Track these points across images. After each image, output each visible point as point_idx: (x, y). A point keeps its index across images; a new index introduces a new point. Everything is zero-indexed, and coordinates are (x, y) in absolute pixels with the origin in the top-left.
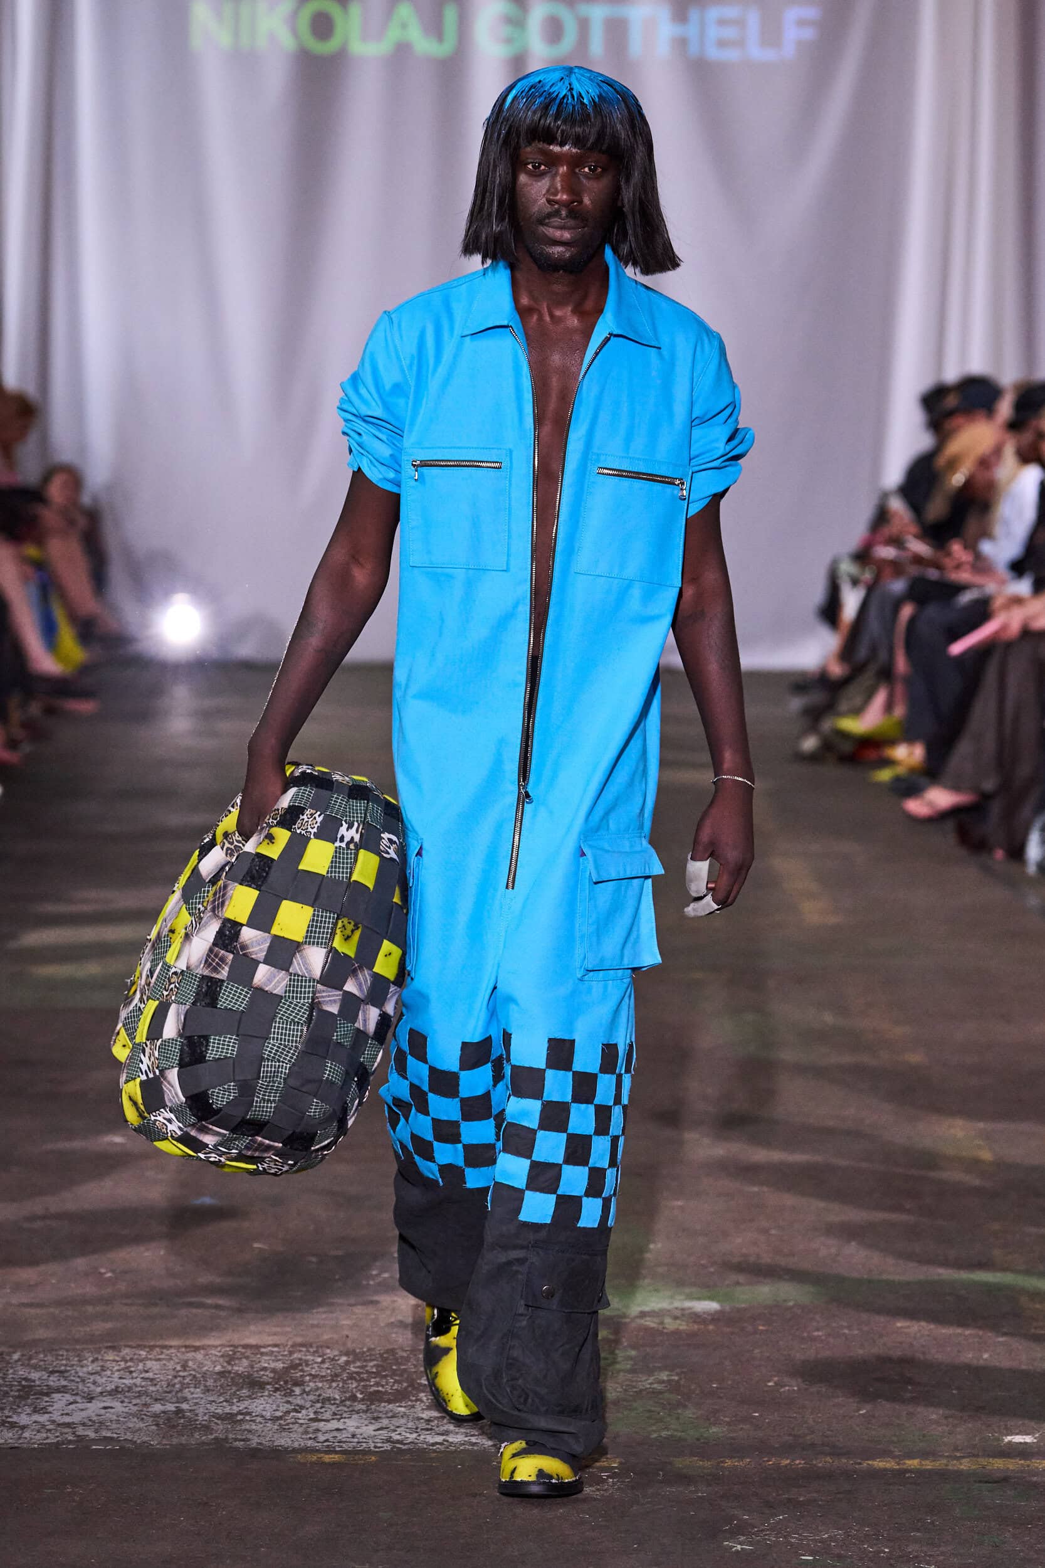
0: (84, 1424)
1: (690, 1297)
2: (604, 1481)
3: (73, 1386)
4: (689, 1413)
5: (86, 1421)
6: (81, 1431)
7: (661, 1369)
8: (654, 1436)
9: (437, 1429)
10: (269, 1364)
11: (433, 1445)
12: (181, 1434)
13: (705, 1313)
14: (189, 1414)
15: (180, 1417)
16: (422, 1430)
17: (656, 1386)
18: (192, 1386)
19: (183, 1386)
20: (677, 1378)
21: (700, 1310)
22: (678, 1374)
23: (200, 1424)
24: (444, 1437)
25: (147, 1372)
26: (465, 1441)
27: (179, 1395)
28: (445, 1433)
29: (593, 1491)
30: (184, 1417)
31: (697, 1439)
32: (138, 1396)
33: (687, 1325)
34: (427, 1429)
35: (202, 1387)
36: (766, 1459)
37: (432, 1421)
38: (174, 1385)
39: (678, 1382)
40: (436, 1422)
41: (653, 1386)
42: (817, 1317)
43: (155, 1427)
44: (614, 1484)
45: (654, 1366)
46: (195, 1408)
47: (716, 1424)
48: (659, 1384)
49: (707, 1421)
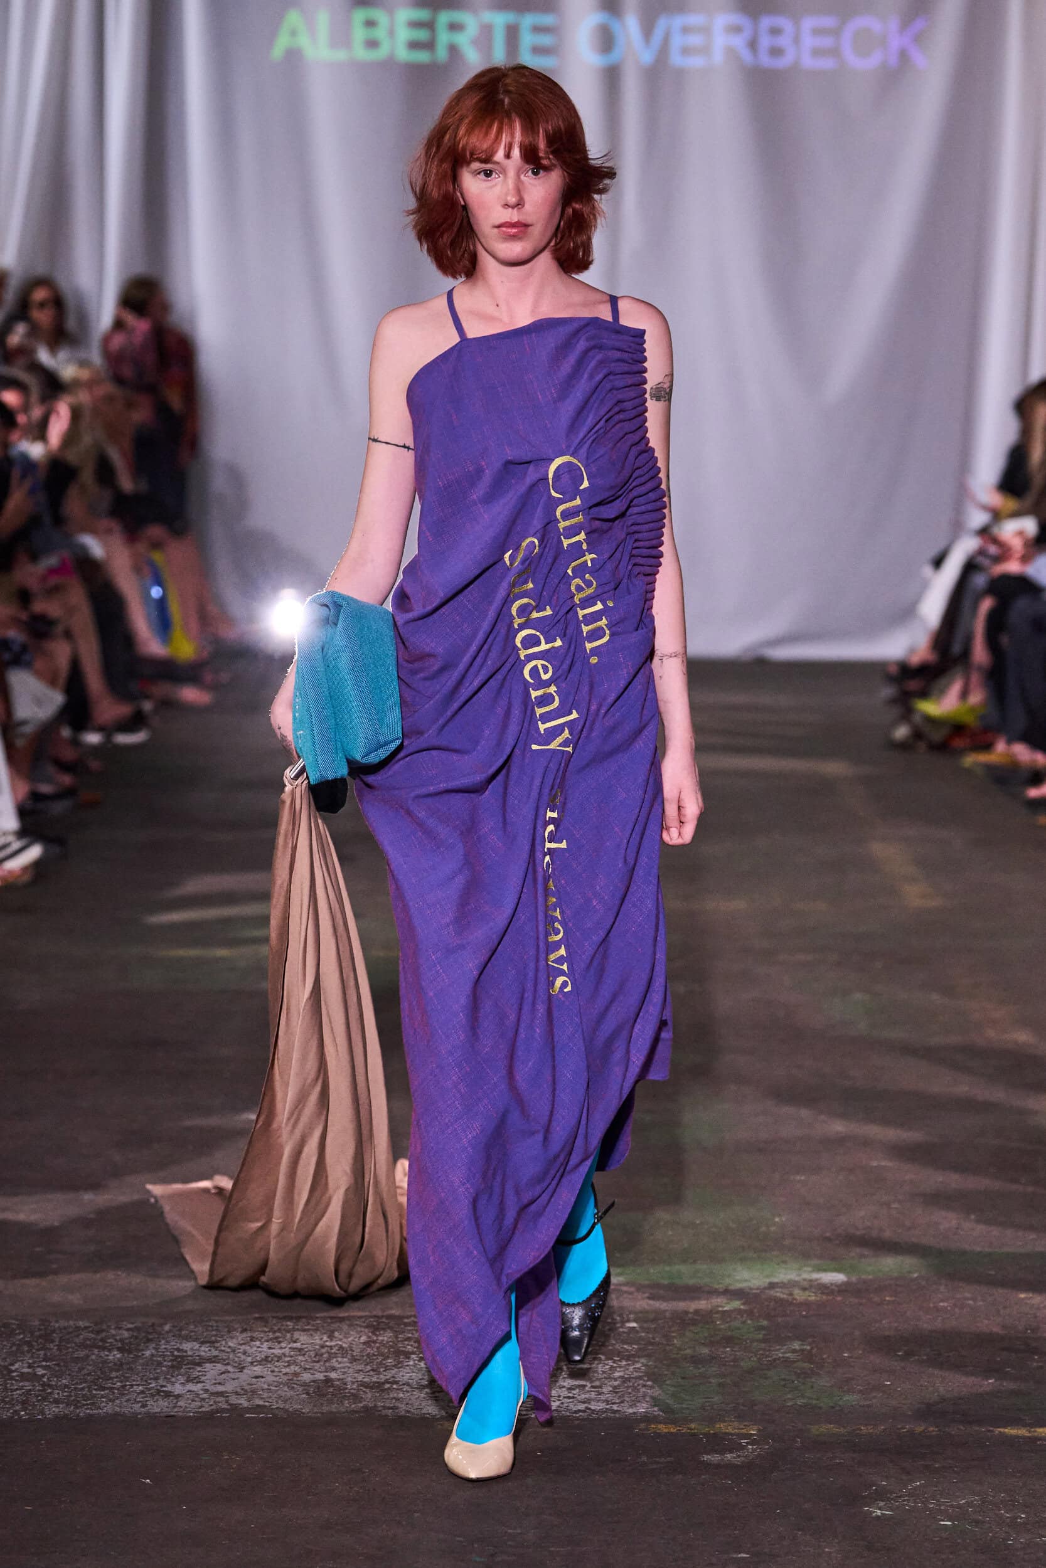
0: (236, 1393)
1: (817, 1269)
2: (743, 1448)
3: (224, 1356)
4: (823, 1381)
5: (238, 1390)
6: (234, 1400)
7: (790, 1339)
8: (790, 1404)
9: (579, 1397)
10: (412, 1334)
11: (576, 1412)
12: (330, 1402)
13: (832, 1284)
14: (338, 1383)
15: (329, 1386)
16: (565, 1397)
17: (788, 1355)
18: (339, 1355)
19: (332, 1356)
20: (808, 1348)
21: (827, 1281)
22: (810, 1344)
23: (349, 1392)
24: (586, 1405)
25: (295, 1342)
26: (607, 1409)
27: (327, 1364)
28: (588, 1401)
29: (734, 1458)
30: (332, 1386)
31: (833, 1407)
32: (288, 1366)
33: (816, 1296)
34: (569, 1398)
35: (349, 1357)
36: (899, 1427)
37: (574, 1389)
38: (322, 1355)
39: (810, 1351)
40: (577, 1390)
41: (786, 1355)
42: (942, 1289)
43: (305, 1396)
44: (754, 1450)
45: (785, 1336)
46: (343, 1376)
47: (850, 1392)
48: (792, 1354)
49: (841, 1390)
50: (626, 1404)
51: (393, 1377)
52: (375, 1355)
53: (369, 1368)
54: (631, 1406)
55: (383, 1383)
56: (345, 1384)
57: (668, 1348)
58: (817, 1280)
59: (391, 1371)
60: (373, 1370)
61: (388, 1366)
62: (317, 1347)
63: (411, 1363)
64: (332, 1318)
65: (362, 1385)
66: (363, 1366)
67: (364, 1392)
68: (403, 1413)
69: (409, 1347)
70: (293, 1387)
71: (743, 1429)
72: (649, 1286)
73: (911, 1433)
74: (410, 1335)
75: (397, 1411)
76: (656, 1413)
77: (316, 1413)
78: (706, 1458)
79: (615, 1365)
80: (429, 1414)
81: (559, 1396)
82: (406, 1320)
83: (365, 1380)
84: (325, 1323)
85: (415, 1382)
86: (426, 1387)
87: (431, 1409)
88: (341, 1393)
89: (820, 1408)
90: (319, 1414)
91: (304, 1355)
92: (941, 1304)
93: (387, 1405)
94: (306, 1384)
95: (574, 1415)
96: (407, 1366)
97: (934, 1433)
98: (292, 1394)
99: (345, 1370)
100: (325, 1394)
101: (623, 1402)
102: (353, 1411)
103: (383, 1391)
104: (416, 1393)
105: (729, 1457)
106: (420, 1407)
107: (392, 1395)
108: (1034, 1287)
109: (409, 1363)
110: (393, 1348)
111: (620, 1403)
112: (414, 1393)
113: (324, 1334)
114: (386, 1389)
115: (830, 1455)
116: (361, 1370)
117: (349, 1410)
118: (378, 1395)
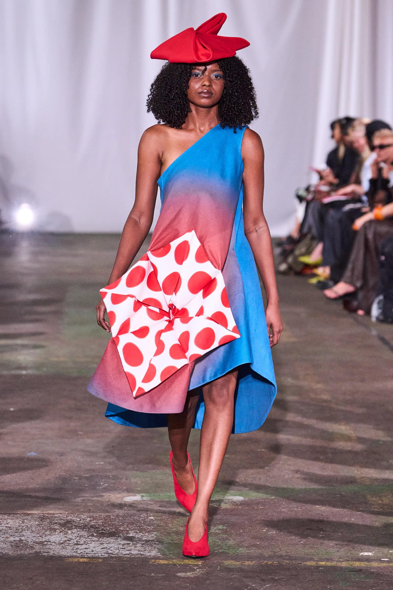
1: (232, 495)
2: (195, 570)
4: (231, 542)
7: (219, 524)
8: (216, 551)
9: (127, 548)
10: (58, 521)
12: (21, 550)
13: (237, 501)
14: (25, 541)
15: (21, 543)
16: (121, 548)
17: (217, 531)
18: (26, 530)
19: (23, 530)
22: (226, 526)
23: (29, 546)
24: (130, 552)
25: (8, 524)
26: (138, 553)
27: (21, 534)
28: (130, 550)
29: (191, 574)
30: (23, 543)
31: (234, 553)
32: (4, 534)
33: (230, 506)
34: (123, 548)
35: (30, 530)
36: (262, 561)
37: (125, 545)
38: (19, 530)
39: (226, 529)
40: (126, 545)
41: (216, 531)
42: (284, 503)
43: (10, 547)
44: (199, 571)
45: (216, 523)
46: (27, 539)
47: (242, 547)
48: (218, 531)
49: (238, 546)
50: (147, 551)
51: (48, 539)
52: (41, 530)
53: (38, 535)
54: (149, 552)
55: (44, 542)
56: (28, 542)
57: (166, 528)
58: (231, 499)
59: (48, 537)
60: (40, 536)
61: (46, 534)
62: (17, 526)
63: (57, 533)
64: (24, 514)
65: (35, 543)
66: (36, 534)
67: (36, 545)
68: (51, 555)
69: (56, 526)
70: (6, 543)
71: (195, 562)
72: (160, 502)
73: (267, 564)
74: (57, 521)
75: (49, 554)
76: (159, 555)
77: (15, 554)
78: (179, 574)
79: (143, 535)
80: (63, 555)
81: (119, 548)
82: (55, 515)
83: (36, 540)
84: (21, 516)
85: (58, 542)
86: (62, 543)
87: (63, 553)
88: (26, 546)
89: (229, 553)
90: (16, 555)
91: (11, 529)
92: (283, 510)
93: (45, 551)
94: (11, 542)
95: (124, 556)
96: (55, 534)
97: (276, 564)
98: (5, 546)
99: (28, 536)
100: (19, 547)
101: (145, 551)
102: (31, 554)
103: (44, 545)
104: (58, 546)
105: (189, 574)
106: (59, 552)
107: (47, 547)
108: (322, 503)
109: (56, 533)
110: (49, 527)
111: (144, 551)
112: (57, 546)
113: (20, 520)
114: (45, 544)
115: (231, 573)
116: (35, 536)
117: (29, 553)
118: (41, 547)
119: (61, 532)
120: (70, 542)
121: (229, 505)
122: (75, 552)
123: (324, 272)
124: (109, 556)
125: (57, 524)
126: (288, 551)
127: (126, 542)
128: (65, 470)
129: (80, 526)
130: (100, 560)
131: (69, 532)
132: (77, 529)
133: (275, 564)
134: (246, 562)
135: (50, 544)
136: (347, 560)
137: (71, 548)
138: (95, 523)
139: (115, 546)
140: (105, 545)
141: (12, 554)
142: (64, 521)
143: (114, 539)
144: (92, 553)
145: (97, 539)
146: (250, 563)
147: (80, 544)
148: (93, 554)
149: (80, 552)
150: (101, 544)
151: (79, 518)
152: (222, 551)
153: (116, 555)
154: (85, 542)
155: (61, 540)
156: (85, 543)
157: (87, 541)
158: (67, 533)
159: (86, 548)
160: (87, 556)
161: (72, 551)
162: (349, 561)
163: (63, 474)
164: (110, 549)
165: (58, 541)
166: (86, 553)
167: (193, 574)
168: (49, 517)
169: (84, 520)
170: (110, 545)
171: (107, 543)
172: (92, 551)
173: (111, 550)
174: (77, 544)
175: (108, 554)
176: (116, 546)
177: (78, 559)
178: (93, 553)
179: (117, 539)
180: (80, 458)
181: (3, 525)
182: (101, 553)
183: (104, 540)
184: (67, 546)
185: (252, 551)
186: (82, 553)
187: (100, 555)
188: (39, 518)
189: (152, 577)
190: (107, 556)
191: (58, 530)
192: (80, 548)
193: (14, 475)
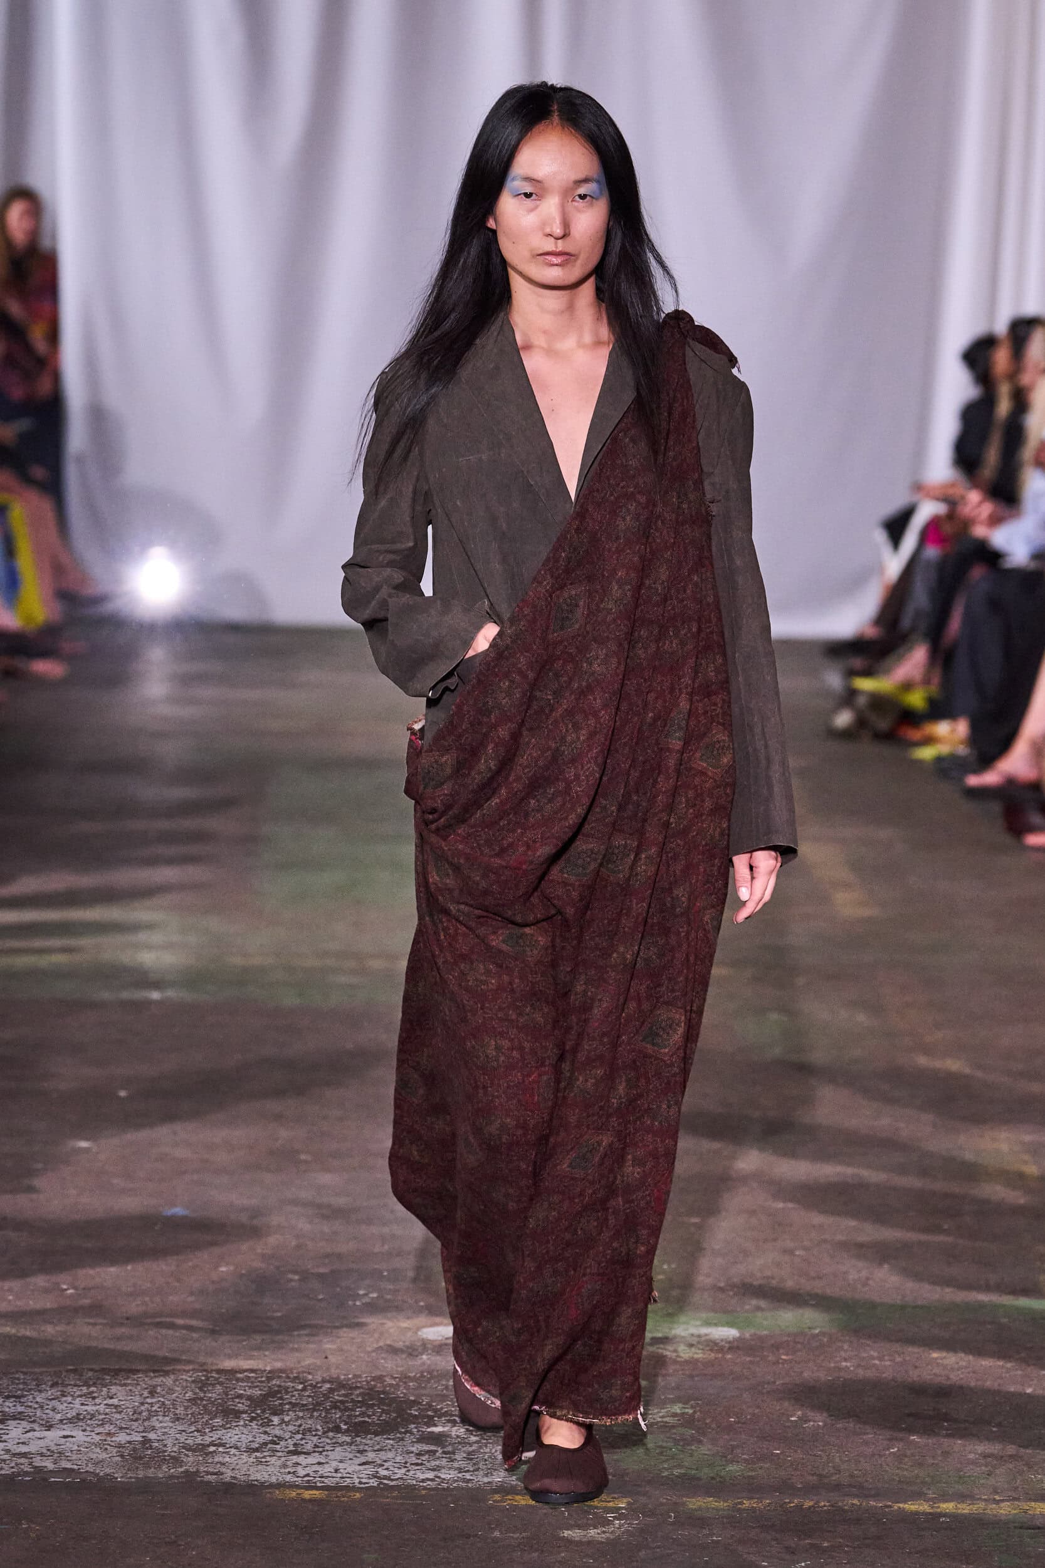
0: (42, 1455)
1: (708, 1323)
2: (609, 1523)
3: (29, 1411)
4: (705, 1449)
5: (44, 1451)
6: (38, 1462)
7: (673, 1402)
8: (665, 1474)
9: (427, 1464)
10: (245, 1390)
11: (423, 1481)
12: (147, 1466)
13: (722, 1340)
14: (157, 1444)
15: (147, 1448)
16: (412, 1464)
17: (667, 1419)
18: (160, 1413)
19: (151, 1414)
20: (691, 1411)
21: (717, 1337)
22: (692, 1407)
23: (169, 1455)
24: (436, 1473)
25: (111, 1398)
26: (458, 1477)
27: (146, 1424)
28: (436, 1469)
29: (598, 1534)
30: (151, 1447)
31: (713, 1478)
32: (102, 1424)
33: (704, 1353)
34: (417, 1464)
35: (171, 1415)
36: (787, 1501)
37: (423, 1455)
39: (692, 1415)
40: (427, 1456)
41: (665, 1420)
42: (846, 1347)
43: (119, 1459)
44: (621, 1526)
45: (665, 1398)
46: (163, 1437)
47: (734, 1461)
48: (671, 1418)
49: (724, 1459)
50: (480, 1473)
51: (219, 1439)
52: (202, 1414)
53: (193, 1428)
54: (486, 1475)
56: (165, 1446)
58: (706, 1335)
59: (219, 1432)
60: (198, 1431)
61: (214, 1426)
62: (137, 1404)
63: (242, 1423)
65: (183, 1447)
66: (186, 1425)
67: (185, 1455)
68: (227, 1480)
69: (241, 1405)
70: (106, 1449)
71: (609, 1502)
73: (799, 1507)
74: (242, 1392)
75: (221, 1477)
76: (514, 1483)
77: (131, 1478)
78: (566, 1533)
80: (257, 1480)
81: (406, 1463)
82: (239, 1376)
83: (187, 1442)
84: (146, 1376)
85: (244, 1446)
86: (257, 1450)
87: (260, 1475)
88: (160, 1457)
89: (699, 1479)
90: (133, 1480)
91: (120, 1413)
92: (844, 1364)
93: (211, 1470)
94: (120, 1446)
95: (421, 1484)
96: (237, 1426)
97: (825, 1508)
98: (104, 1455)
99: (166, 1430)
100: (141, 1458)
101: (477, 1470)
102: (172, 1477)
103: (207, 1454)
104: (245, 1456)
105: (592, 1532)
106: (248, 1473)
107: (216, 1460)
108: (949, 1345)
109: (238, 1424)
110: (223, 1406)
111: (473, 1471)
112: (242, 1457)
113: (146, 1388)
114: (211, 1452)
115: (706, 1532)
116: (184, 1431)
117: (167, 1475)
118: (201, 1459)
119: (252, 1419)
120: (278, 1447)
121: (700, 1351)
122: (289, 1473)
123: (953, 731)
124: (381, 1483)
125: (242, 1399)
126: (855, 1472)
127: (426, 1447)
128: (263, 1256)
129: (303, 1405)
130: (358, 1495)
131: (276, 1420)
132: (295, 1411)
133: (822, 1507)
134: (745, 1502)
135: (224, 1452)
136: (1015, 1499)
137: (279, 1463)
138: (344, 1395)
139: (396, 1458)
140: (371, 1456)
141: (122, 1477)
142: (260, 1390)
143: (393, 1439)
144: (334, 1475)
145: (348, 1439)
146: (754, 1504)
147: (305, 1453)
148: (337, 1479)
149: (305, 1473)
150: (359, 1452)
151: (301, 1383)
152: (683, 1471)
153: (400, 1483)
154: (318, 1447)
155: (253, 1441)
156: (316, 1449)
157: (321, 1445)
158: (268, 1423)
159: (319, 1463)
160: (323, 1482)
161: (283, 1470)
162: (1018, 1499)
163: (258, 1264)
164: (383, 1465)
165: (246, 1443)
166: (320, 1477)
167: (604, 1532)
168: (221, 1380)
169: (315, 1387)
170: (383, 1455)
171: (376, 1451)
172: (336, 1471)
173: (387, 1469)
174: (295, 1453)
175: (379, 1478)
176: (398, 1459)
177: (299, 1491)
178: (339, 1475)
179: (402, 1439)
180: (304, 1225)
181: (100, 1401)
182: (360, 1476)
183: (368, 1442)
184: (270, 1456)
185: (760, 1472)
186: (308, 1475)
187: (357, 1481)
188: (193, 1382)
189: (495, 1540)
190: (375, 1484)
191: (244, 1415)
192: (304, 1463)
193: (129, 1267)
